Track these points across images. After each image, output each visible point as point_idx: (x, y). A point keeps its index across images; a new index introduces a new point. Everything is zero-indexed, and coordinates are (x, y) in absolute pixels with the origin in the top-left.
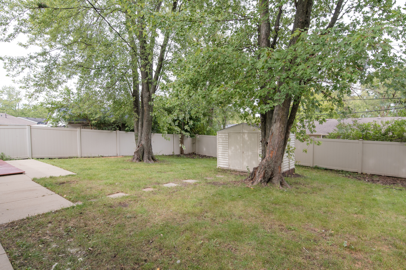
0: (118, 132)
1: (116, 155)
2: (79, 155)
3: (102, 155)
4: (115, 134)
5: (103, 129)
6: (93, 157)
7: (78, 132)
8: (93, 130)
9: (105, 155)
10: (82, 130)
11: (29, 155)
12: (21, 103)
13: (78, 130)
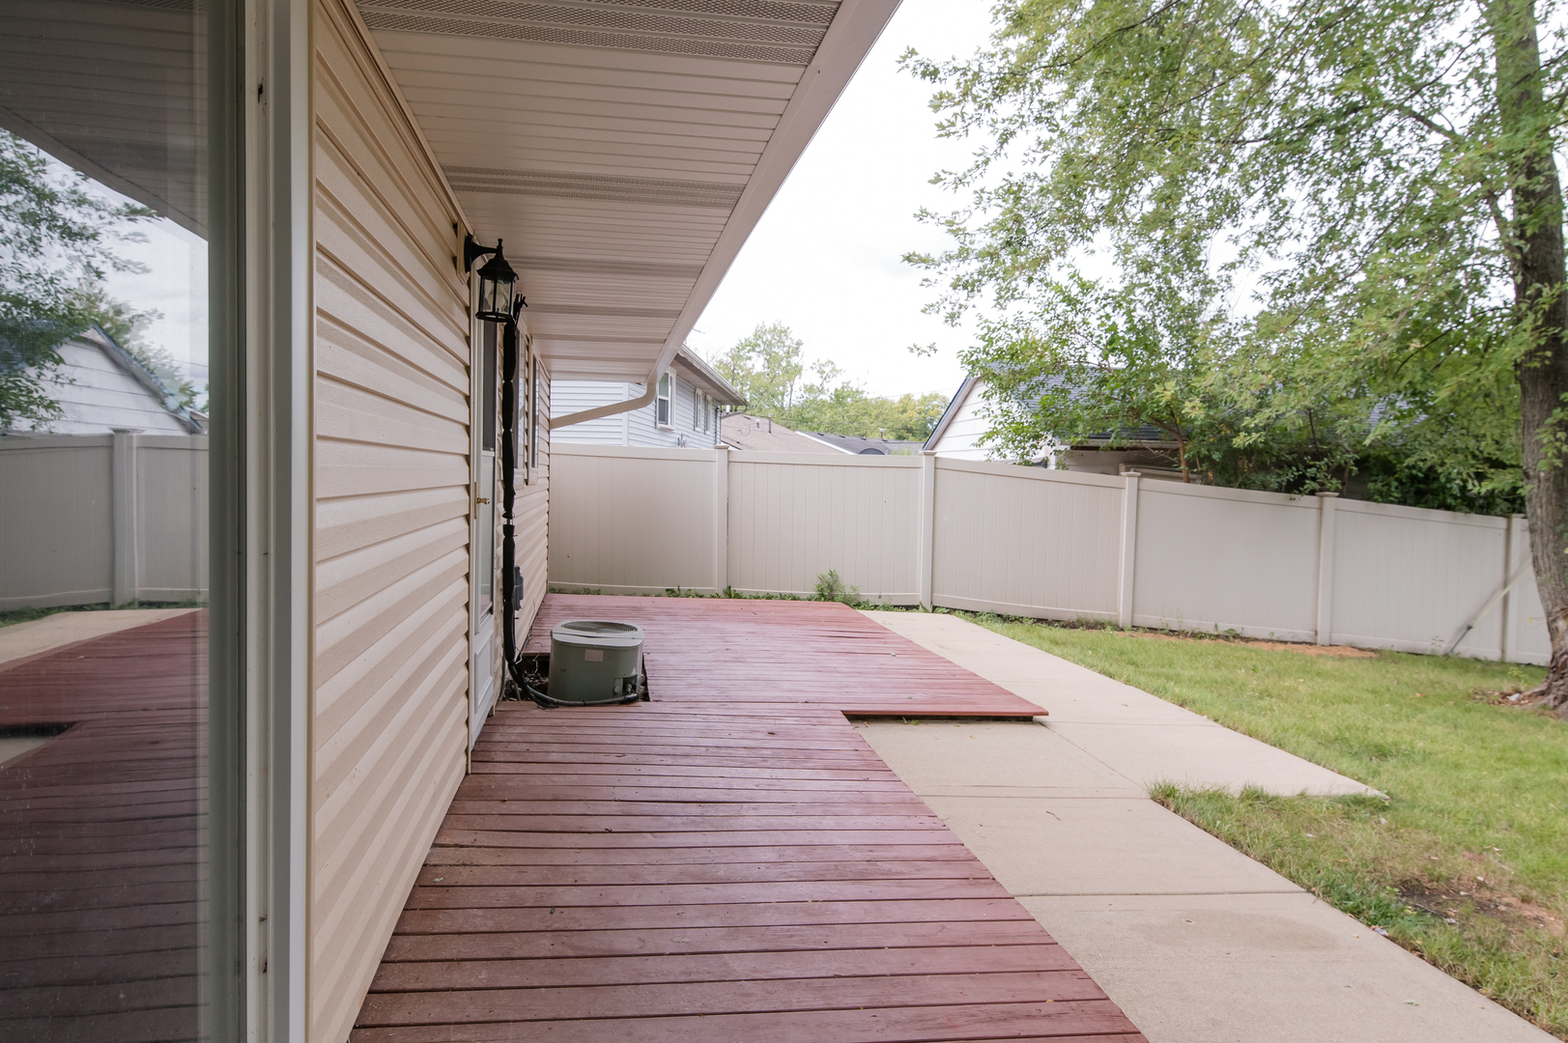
0: (1332, 502)
1: (1304, 634)
2: (1123, 617)
3: (1238, 628)
4: (1313, 514)
5: (1243, 485)
6: (1194, 635)
7: (1125, 494)
8: (1198, 488)
9: (1249, 633)
10: (1148, 482)
11: (920, 595)
12: (799, 383)
13: (1128, 480)
